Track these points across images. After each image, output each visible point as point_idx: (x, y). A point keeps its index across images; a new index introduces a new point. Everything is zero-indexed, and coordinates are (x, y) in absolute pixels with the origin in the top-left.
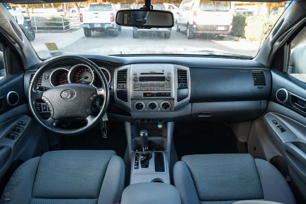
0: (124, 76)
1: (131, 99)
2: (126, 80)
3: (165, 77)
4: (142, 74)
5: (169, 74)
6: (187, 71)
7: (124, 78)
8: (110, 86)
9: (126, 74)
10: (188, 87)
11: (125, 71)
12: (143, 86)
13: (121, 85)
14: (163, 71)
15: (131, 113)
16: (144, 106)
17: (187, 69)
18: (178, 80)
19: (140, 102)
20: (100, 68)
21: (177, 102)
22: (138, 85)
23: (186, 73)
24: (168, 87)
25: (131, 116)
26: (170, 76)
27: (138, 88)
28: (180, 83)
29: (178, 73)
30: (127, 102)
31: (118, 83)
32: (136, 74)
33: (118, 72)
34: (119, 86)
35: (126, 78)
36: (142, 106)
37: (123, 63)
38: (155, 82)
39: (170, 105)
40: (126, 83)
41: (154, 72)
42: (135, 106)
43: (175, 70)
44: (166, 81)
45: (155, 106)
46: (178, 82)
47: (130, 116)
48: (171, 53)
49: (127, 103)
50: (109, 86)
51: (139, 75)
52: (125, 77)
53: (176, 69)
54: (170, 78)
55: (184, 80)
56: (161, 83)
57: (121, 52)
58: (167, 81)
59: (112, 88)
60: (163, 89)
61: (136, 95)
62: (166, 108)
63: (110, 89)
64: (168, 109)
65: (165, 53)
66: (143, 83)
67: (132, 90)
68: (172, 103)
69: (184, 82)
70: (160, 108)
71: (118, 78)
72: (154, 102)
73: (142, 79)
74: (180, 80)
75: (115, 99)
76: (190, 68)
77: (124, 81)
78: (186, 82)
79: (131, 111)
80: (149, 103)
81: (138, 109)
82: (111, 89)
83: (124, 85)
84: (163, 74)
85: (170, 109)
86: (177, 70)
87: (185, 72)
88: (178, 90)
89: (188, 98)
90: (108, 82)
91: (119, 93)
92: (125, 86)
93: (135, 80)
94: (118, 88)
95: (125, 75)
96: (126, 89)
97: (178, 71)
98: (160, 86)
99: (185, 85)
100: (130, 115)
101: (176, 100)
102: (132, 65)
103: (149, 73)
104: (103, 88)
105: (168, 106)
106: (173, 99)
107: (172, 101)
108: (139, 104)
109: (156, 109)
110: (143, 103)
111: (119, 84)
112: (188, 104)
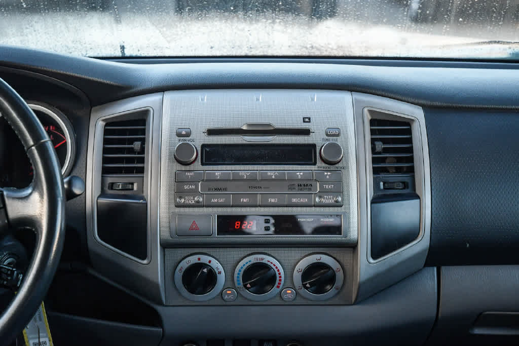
0: (131, 141)
1: (165, 246)
2: (142, 160)
3: (314, 146)
4: (211, 132)
5: (334, 134)
6: (413, 120)
7: (131, 151)
8: (70, 183)
9: (143, 132)
10: (418, 192)
11: (140, 120)
12: (216, 186)
13: (119, 180)
14: (307, 120)
15: (159, 309)
16: (222, 279)
17: (416, 113)
18: (374, 161)
19: (205, 259)
20: (31, 107)
21: (371, 261)
22: (193, 181)
23: (409, 132)
24: (327, 192)
25: (162, 326)
26: (339, 141)
27: (194, 192)
28: (382, 175)
29: (373, 132)
30: (144, 259)
31: (105, 171)
32: (188, 135)
33: (109, 123)
34: (112, 186)
35: (142, 151)
36: (211, 278)
37: (130, 87)
38: (272, 171)
39: (340, 275)
40: (141, 170)
41: (269, 125)
42: (179, 275)
43: (358, 116)
44: (320, 163)
45: (272, 280)
46: (376, 171)
47: (153, 325)
48: (341, 54)
49: (145, 262)
50: (65, 180)
51: (199, 139)
52: (137, 145)
53: (366, 110)
54: (335, 149)
55: (399, 160)
56: (299, 171)
57: (123, 48)
58: (324, 165)
59: (77, 191)
60: (304, 200)
61: (187, 224)
62: (319, 288)
63: (70, 195)
64: (331, 291)
65: (317, 53)
66: (219, 171)
67: (169, 203)
68: (348, 267)
69: (398, 170)
70: (294, 288)
71: (105, 151)
72: (267, 259)
73: (212, 155)
74: (383, 160)
75: (90, 244)
76: (427, 109)
77: (133, 163)
78: (411, 170)
79: (160, 303)
80: (241, 264)
81: (192, 291)
82: (76, 196)
83: (131, 180)
84: (306, 132)
85: (340, 291)
86: (368, 117)
87: (404, 126)
88: (372, 203)
89: (421, 244)
90: (61, 165)
91: (108, 216)
92: (135, 188)
93: (181, 157)
94: (103, 194)
95: (137, 140)
96: (143, 198)
97: (373, 122)
98: (291, 187)
99: (405, 185)
100: (155, 319)
101: (364, 248)
102: (169, 97)
103: (245, 128)
104: (34, 190)
105: (332, 280)
106: (353, 246)
107: (346, 257)
108: (199, 266)
109: (275, 290)
110: (215, 264)
111: (110, 179)
112: (419, 271)
